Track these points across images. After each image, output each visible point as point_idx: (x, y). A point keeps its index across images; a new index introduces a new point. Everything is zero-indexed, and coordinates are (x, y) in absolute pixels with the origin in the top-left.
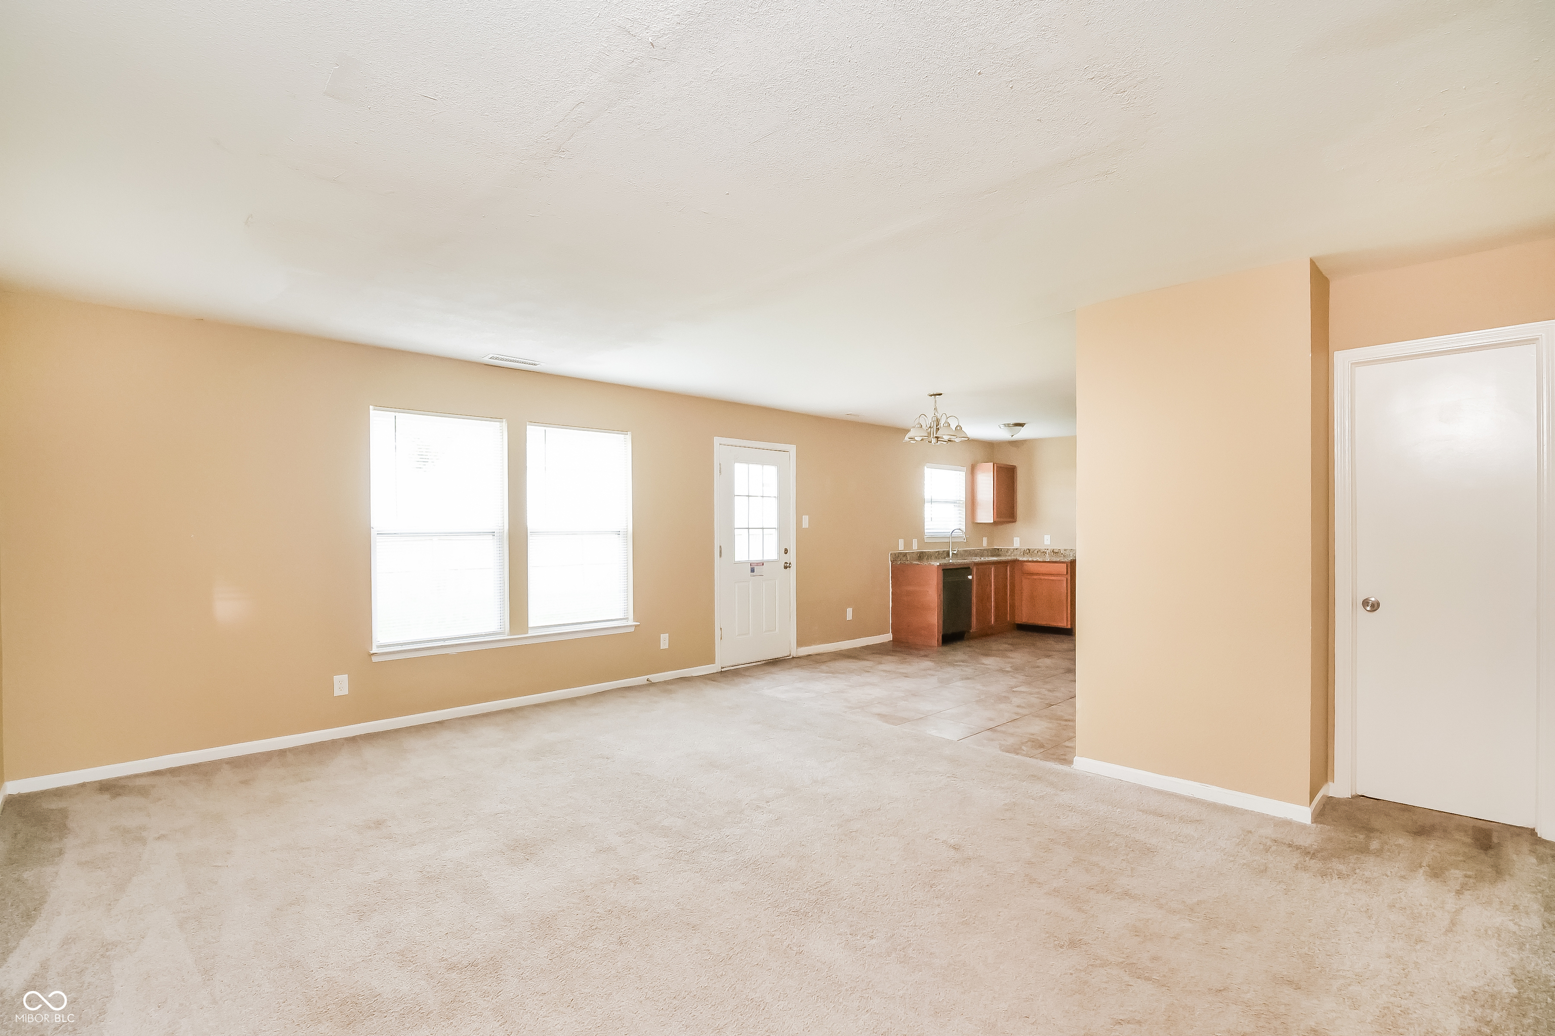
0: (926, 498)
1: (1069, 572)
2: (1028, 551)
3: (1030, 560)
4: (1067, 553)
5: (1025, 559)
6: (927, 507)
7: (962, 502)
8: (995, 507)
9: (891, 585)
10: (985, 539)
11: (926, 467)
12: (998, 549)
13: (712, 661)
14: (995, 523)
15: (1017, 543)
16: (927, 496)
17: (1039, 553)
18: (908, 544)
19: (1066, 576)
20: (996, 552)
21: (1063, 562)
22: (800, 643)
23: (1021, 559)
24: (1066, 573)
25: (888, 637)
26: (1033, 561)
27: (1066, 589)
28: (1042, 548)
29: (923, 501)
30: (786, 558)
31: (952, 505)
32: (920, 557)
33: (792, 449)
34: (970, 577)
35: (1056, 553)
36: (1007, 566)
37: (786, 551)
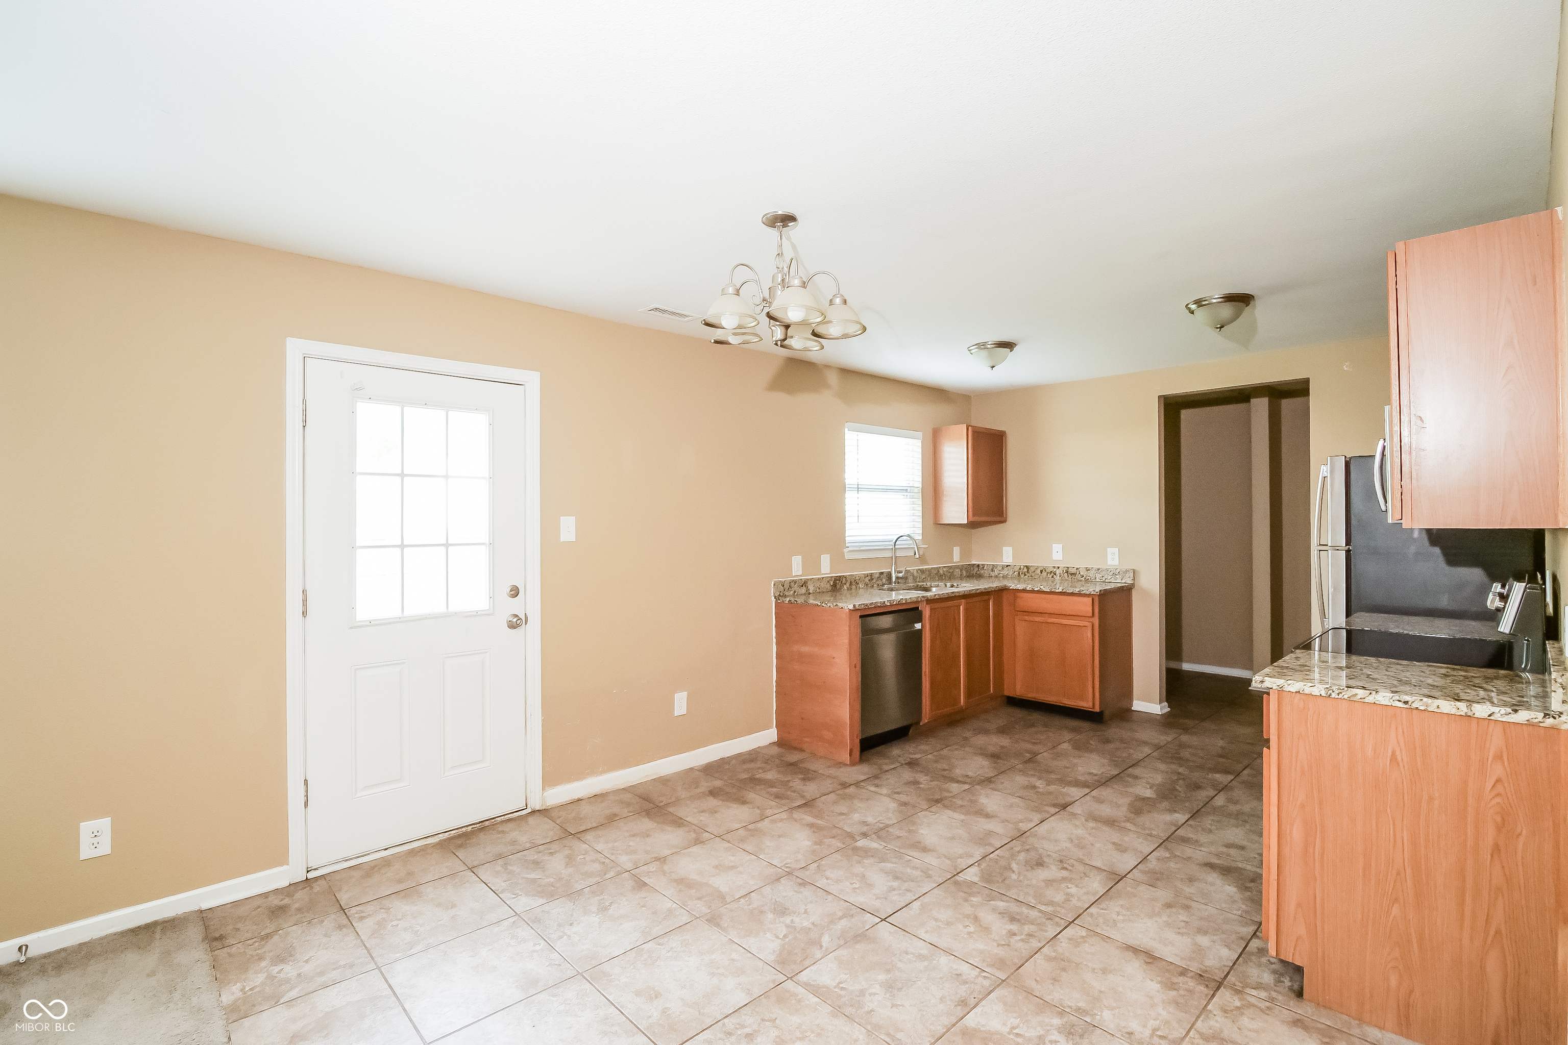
0: (847, 482)
1: (1097, 611)
2: (1025, 570)
3: (1028, 589)
4: (1091, 574)
5: (1020, 587)
6: (850, 498)
7: (916, 490)
8: (970, 498)
9: (774, 640)
10: (956, 551)
11: (846, 429)
12: (978, 566)
13: (280, 857)
14: (972, 525)
15: (1007, 556)
16: (850, 478)
17: (1044, 574)
18: (811, 562)
19: (1091, 620)
20: (973, 572)
21: (1085, 595)
22: (550, 779)
23: (1013, 587)
24: (1091, 614)
25: (770, 735)
26: (1033, 591)
27: (1091, 641)
28: (1049, 565)
29: (843, 488)
30: (516, 606)
31: (899, 496)
32: (835, 585)
33: (532, 379)
34: (918, 626)
35: (1072, 574)
36: (989, 599)
37: (515, 592)
